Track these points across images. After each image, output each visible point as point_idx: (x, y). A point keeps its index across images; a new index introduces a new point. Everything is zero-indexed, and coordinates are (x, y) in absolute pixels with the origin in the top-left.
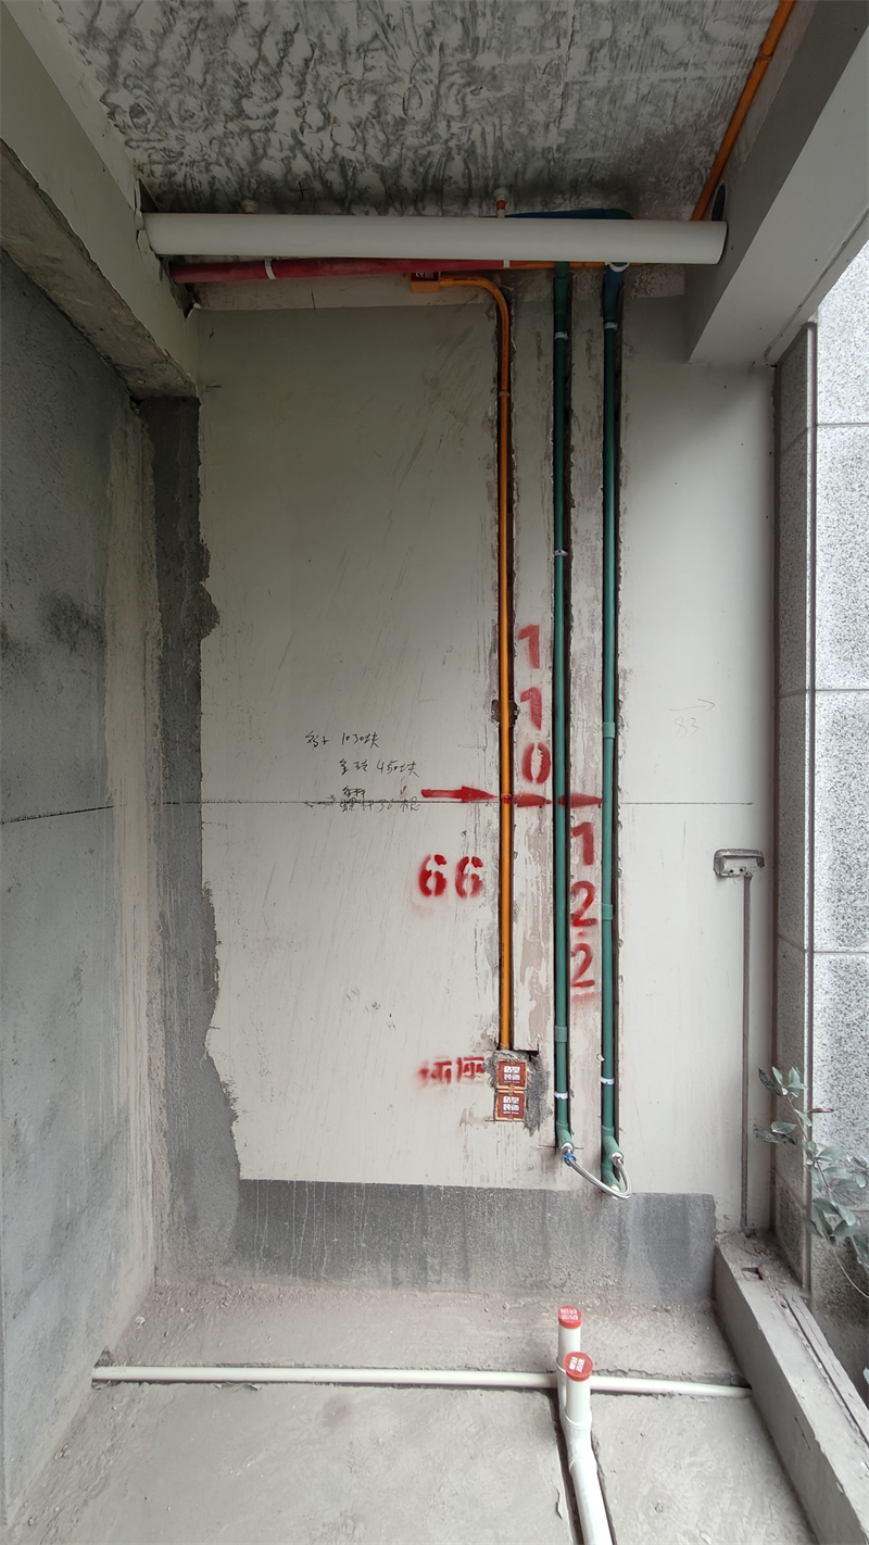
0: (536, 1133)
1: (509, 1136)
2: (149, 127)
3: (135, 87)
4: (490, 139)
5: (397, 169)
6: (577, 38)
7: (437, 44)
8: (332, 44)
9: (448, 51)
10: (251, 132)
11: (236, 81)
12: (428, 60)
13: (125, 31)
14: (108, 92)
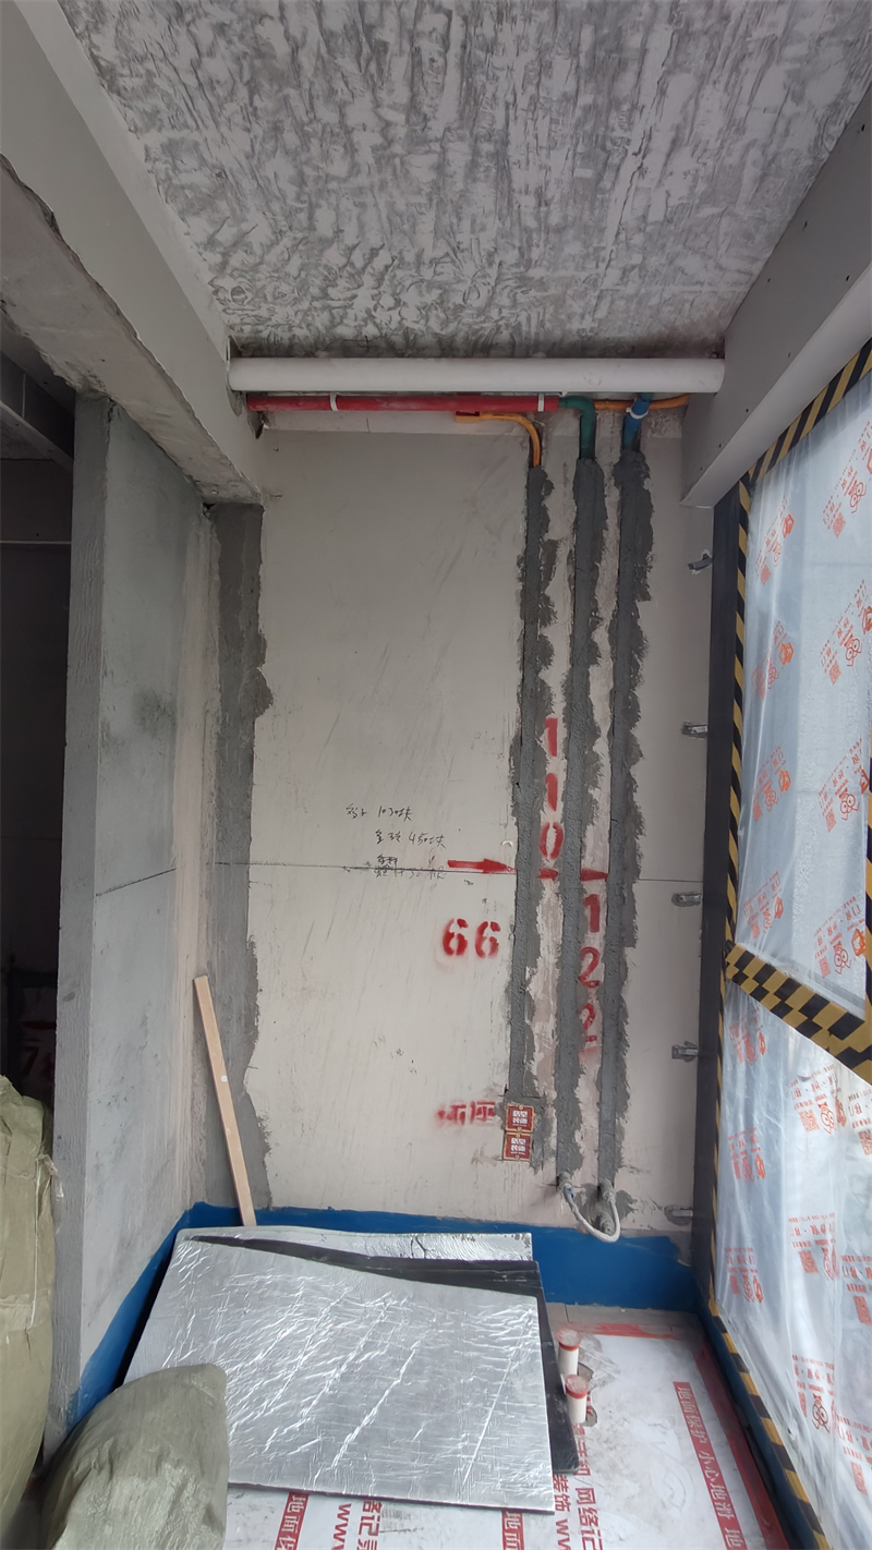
0: (540, 1172)
1: (515, 1174)
2: (246, 302)
3: (241, 276)
4: (534, 322)
5: (453, 337)
6: (612, 263)
7: (497, 262)
8: (410, 257)
9: (504, 266)
10: (331, 309)
11: (326, 276)
12: (488, 271)
13: (239, 242)
14: (216, 277)
